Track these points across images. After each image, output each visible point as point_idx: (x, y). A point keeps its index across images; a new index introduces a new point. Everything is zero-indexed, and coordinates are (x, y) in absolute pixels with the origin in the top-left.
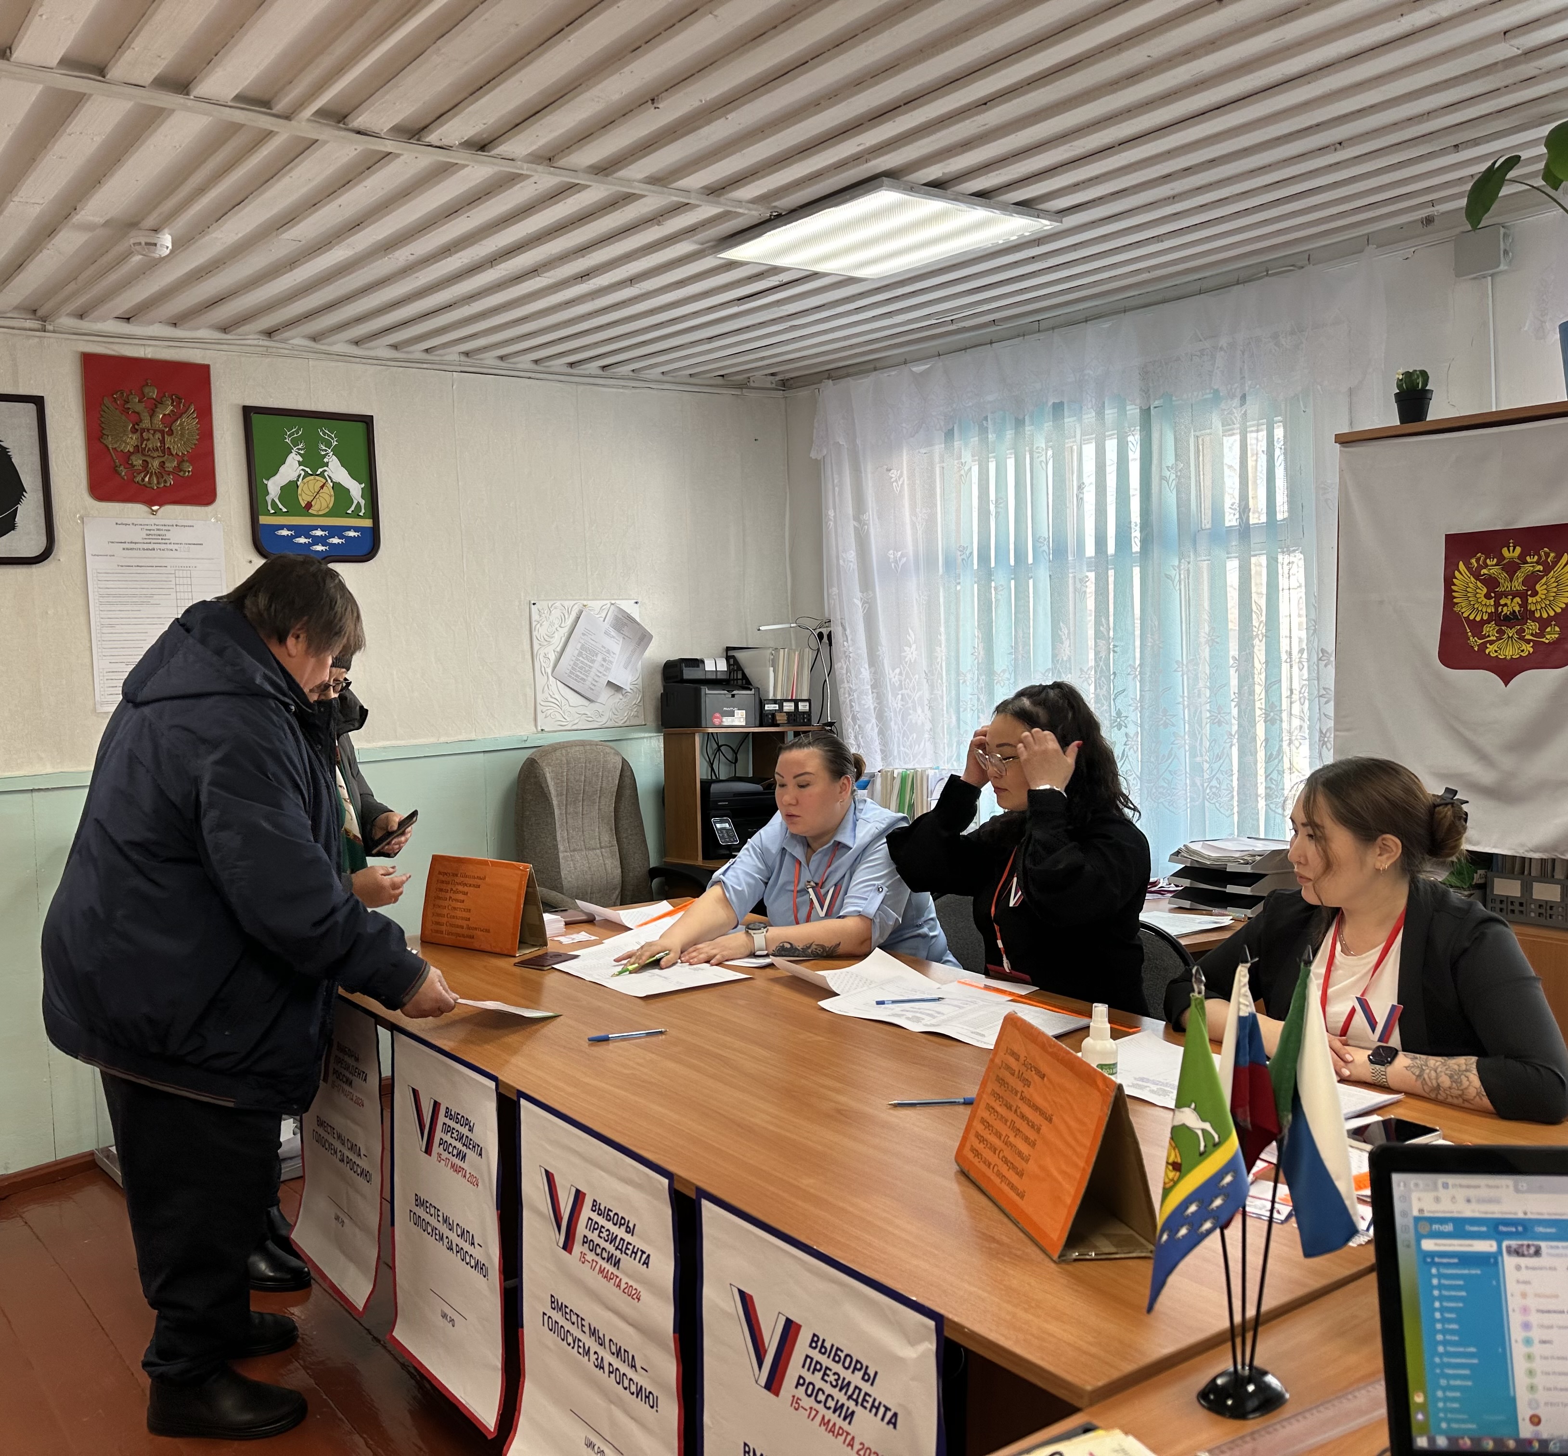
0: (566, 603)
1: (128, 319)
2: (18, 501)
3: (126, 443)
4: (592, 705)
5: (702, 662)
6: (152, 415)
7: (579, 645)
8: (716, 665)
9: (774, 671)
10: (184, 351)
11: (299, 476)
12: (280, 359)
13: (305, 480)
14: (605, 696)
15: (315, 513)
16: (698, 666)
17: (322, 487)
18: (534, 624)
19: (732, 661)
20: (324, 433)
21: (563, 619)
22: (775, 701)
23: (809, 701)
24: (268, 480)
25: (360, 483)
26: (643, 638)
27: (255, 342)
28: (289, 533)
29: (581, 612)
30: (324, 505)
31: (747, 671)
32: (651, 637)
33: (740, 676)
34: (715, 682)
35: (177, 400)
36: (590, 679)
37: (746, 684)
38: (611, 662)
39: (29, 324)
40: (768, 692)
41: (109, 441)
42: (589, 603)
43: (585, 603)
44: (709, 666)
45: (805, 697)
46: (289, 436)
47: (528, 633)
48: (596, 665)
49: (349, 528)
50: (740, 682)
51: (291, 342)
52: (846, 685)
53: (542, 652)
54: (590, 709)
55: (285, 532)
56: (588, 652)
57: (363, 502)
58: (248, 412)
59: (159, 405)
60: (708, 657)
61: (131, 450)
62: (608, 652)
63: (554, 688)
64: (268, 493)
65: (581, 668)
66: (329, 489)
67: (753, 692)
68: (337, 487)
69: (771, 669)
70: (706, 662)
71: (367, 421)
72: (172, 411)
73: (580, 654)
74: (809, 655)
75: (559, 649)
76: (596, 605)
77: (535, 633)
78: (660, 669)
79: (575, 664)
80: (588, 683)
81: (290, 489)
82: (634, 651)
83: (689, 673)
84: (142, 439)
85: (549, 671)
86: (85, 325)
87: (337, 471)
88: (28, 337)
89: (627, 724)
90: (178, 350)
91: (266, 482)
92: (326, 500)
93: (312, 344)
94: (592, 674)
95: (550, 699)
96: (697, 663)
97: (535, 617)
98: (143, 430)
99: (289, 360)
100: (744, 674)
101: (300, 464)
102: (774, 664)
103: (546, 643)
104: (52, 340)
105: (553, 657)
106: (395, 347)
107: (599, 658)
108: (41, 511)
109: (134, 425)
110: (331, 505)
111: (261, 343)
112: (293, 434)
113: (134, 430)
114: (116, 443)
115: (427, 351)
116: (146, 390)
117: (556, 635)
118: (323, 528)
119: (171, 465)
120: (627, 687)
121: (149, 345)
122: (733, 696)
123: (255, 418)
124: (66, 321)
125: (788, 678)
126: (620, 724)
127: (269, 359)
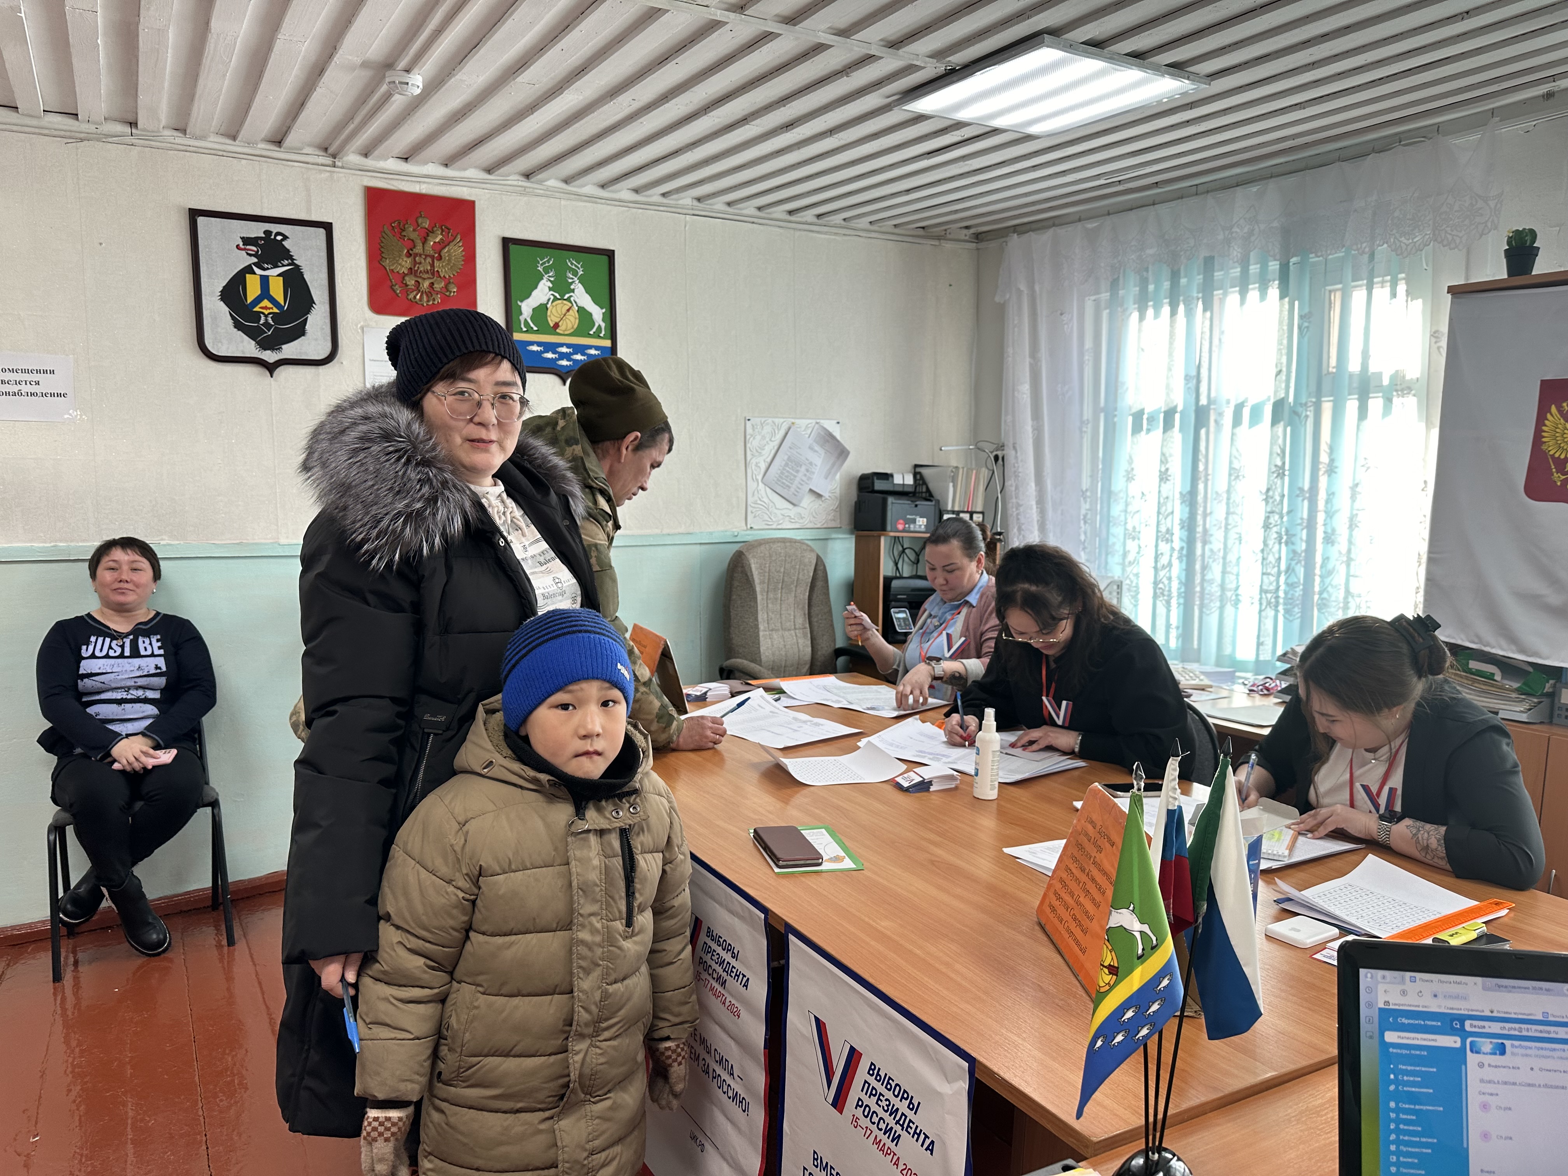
0: (777, 420)
1: (407, 159)
2: (308, 312)
3: (400, 264)
4: (796, 508)
5: (892, 476)
6: (424, 241)
7: (786, 457)
8: (904, 479)
9: (954, 486)
10: (454, 188)
11: (549, 300)
12: (537, 199)
13: (554, 304)
14: (807, 502)
15: (561, 332)
16: (888, 479)
17: (568, 310)
18: (748, 437)
19: (918, 477)
20: (572, 264)
21: (773, 434)
22: (953, 512)
23: (982, 513)
24: (522, 301)
25: (602, 308)
26: (842, 453)
27: (515, 183)
28: (539, 349)
29: (789, 429)
30: (570, 326)
31: (931, 486)
32: (848, 453)
33: (924, 490)
34: (901, 493)
35: (445, 230)
36: (794, 486)
37: (929, 496)
38: (814, 473)
39: (321, 160)
40: (947, 504)
41: (387, 263)
42: (797, 421)
43: (793, 420)
44: (898, 480)
45: (979, 509)
46: (542, 265)
47: (743, 444)
48: (800, 475)
49: (590, 347)
50: (924, 495)
51: (546, 183)
52: (1014, 500)
53: (754, 461)
54: (793, 511)
55: (535, 348)
56: (794, 463)
57: (603, 325)
58: (507, 242)
59: (431, 234)
60: (898, 473)
61: (406, 272)
62: (811, 463)
63: (763, 492)
64: (521, 314)
65: (787, 477)
66: (574, 313)
67: (933, 503)
68: (582, 311)
69: (951, 485)
70: (895, 476)
71: (610, 255)
72: (441, 239)
73: (787, 465)
74: (985, 473)
75: (769, 460)
76: (802, 423)
77: (748, 445)
78: (855, 482)
79: (782, 473)
80: (792, 490)
81: (541, 311)
82: (833, 465)
83: (879, 485)
84: (415, 263)
85: (760, 478)
86: (370, 163)
87: (581, 297)
88: (321, 171)
89: (825, 526)
90: (448, 187)
91: (519, 303)
92: (571, 321)
93: (564, 186)
94: (796, 482)
95: (759, 502)
96: (887, 477)
97: (749, 431)
98: (416, 255)
99: (543, 199)
100: (928, 488)
101: (550, 289)
102: (954, 480)
103: (757, 454)
104: (341, 175)
105: (763, 466)
106: (636, 191)
107: (803, 469)
108: (328, 321)
109: (408, 251)
110: (576, 326)
111: (520, 183)
112: (544, 263)
113: (409, 255)
114: (393, 265)
115: (664, 195)
116: (420, 220)
117: (766, 447)
118: (568, 346)
119: (438, 286)
120: (826, 495)
121: (424, 182)
122: (916, 506)
123: (512, 247)
124: (352, 158)
125: (966, 492)
126: (819, 526)
127: (526, 198)
